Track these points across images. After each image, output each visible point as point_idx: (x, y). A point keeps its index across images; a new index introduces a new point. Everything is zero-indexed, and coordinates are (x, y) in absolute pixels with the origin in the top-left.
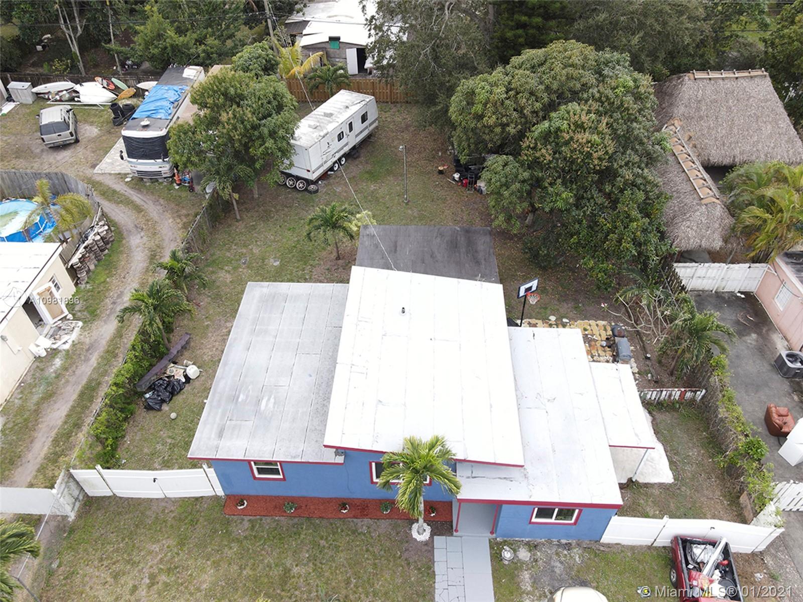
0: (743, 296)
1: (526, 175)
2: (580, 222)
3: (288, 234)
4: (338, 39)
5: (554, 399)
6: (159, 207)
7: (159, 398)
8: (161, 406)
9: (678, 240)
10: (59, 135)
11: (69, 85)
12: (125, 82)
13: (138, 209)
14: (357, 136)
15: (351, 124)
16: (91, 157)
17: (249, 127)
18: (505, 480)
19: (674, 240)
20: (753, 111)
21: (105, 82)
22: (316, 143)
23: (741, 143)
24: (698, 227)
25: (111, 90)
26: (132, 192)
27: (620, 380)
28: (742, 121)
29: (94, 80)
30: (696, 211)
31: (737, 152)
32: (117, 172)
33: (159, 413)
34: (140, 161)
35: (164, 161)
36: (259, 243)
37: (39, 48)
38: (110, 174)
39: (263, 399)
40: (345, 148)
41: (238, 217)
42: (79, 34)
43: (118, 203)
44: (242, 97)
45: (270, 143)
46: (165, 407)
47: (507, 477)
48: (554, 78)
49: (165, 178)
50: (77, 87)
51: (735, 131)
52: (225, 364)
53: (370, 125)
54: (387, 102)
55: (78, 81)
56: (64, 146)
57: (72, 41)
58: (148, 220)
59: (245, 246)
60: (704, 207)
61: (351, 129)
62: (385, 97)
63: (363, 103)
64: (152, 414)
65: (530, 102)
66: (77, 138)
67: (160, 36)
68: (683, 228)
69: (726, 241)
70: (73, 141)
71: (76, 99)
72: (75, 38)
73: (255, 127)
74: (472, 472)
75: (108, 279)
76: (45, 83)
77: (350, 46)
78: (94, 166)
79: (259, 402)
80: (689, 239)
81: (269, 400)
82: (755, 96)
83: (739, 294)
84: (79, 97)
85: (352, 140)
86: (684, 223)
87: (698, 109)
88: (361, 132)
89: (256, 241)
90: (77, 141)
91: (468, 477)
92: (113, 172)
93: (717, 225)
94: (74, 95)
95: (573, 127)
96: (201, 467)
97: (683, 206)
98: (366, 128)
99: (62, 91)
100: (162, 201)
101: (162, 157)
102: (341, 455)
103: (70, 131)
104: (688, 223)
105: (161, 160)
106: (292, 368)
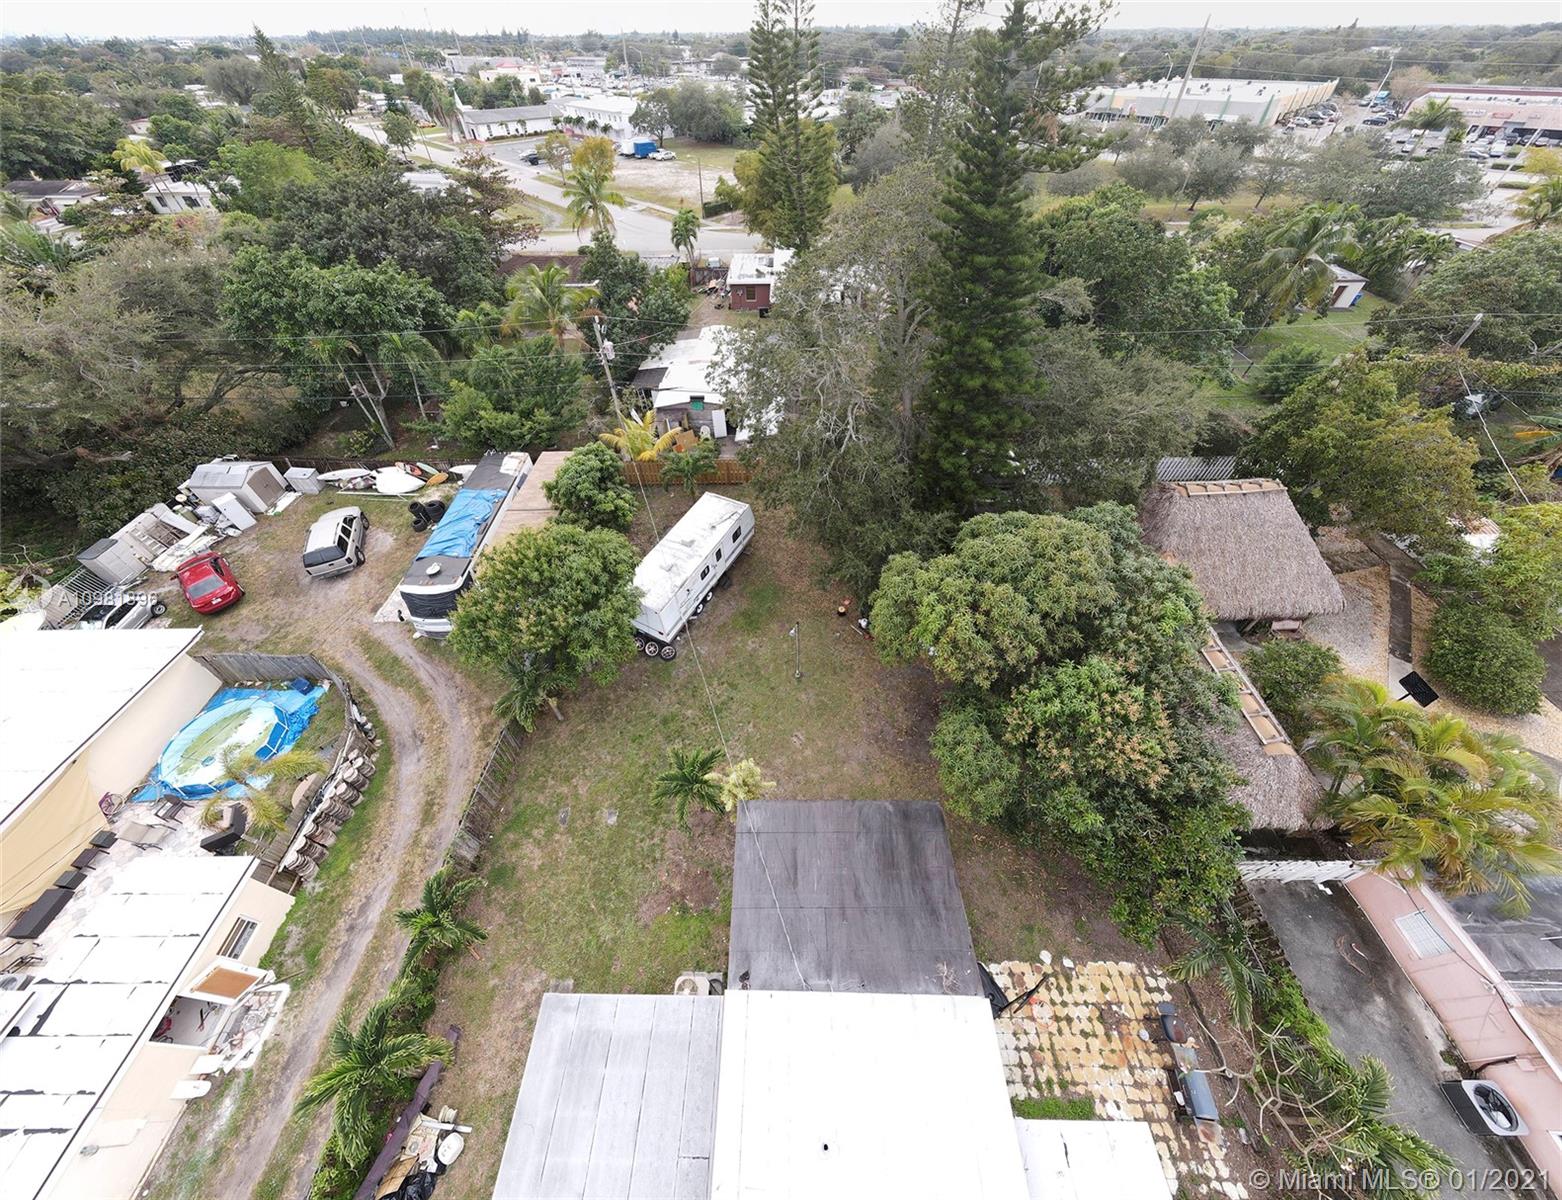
0: (1329, 891)
3: (631, 749)
4: (702, 398)
6: (453, 692)
10: (330, 565)
11: (364, 472)
13: (423, 697)
14: (727, 561)
15: (718, 551)
16: (374, 592)
21: (408, 467)
22: (670, 599)
25: (418, 477)
26: (419, 660)
30: (1259, 766)
34: (428, 621)
36: (587, 772)
37: (344, 404)
38: (395, 623)
40: (711, 583)
41: (560, 718)
42: (382, 397)
43: (397, 685)
50: (374, 475)
53: (745, 538)
56: (340, 575)
57: (370, 410)
58: (433, 721)
59: (567, 779)
60: (1270, 762)
61: (719, 556)
63: (735, 517)
66: (358, 560)
70: (352, 568)
71: (372, 488)
72: (377, 403)
75: (352, 865)
77: (716, 407)
78: (375, 609)
83: (1321, 887)
84: (376, 486)
85: (722, 567)
87: (1197, 540)
88: (733, 552)
89: (584, 768)
90: (363, 561)
93: (1294, 793)
94: (371, 482)
98: (739, 545)
99: (356, 478)
100: (458, 677)
103: (346, 557)
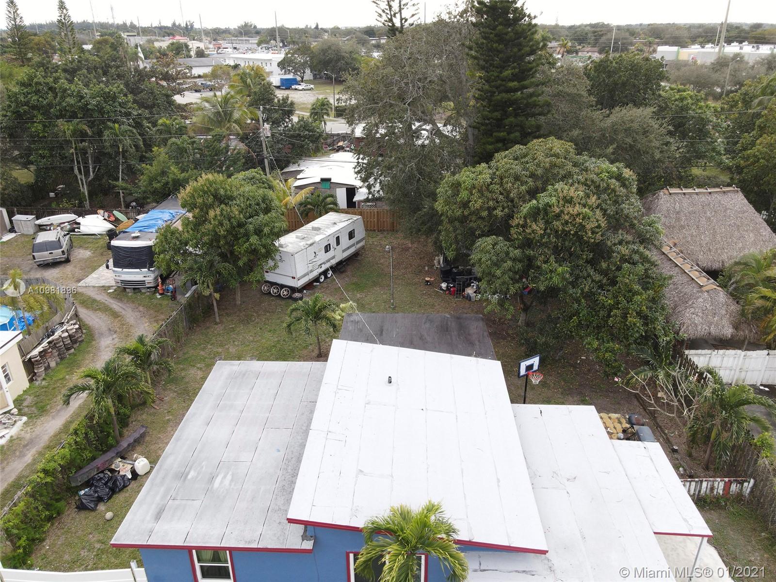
0: (767, 389)
1: (517, 252)
2: (578, 301)
3: (268, 335)
4: (329, 180)
5: (575, 478)
6: (137, 314)
7: (96, 495)
8: (96, 505)
9: (685, 327)
10: (50, 253)
11: (71, 217)
12: (126, 214)
13: (115, 315)
14: (344, 251)
15: (338, 238)
16: (78, 273)
17: (235, 224)
18: (524, 574)
19: (680, 327)
20: (733, 221)
21: (106, 214)
22: (302, 250)
23: (727, 249)
24: (703, 313)
25: (110, 222)
26: (112, 301)
27: (651, 459)
28: (723, 230)
29: (96, 213)
30: (698, 298)
31: (724, 257)
32: (101, 285)
33: (93, 514)
34: (125, 270)
35: (149, 270)
36: (236, 343)
37: (52, 195)
38: (94, 287)
39: (217, 476)
40: (331, 261)
41: (218, 320)
42: (90, 179)
43: (96, 310)
44: (231, 198)
45: (254, 239)
46: (101, 507)
47: (527, 570)
48: (538, 165)
49: (148, 288)
50: (80, 220)
51: (718, 238)
52: (178, 440)
53: (358, 242)
54: (374, 230)
55: (81, 214)
56: (55, 264)
57: (83, 184)
58: (123, 325)
59: (221, 346)
60: (706, 294)
61: (338, 243)
62: (373, 226)
63: (351, 221)
64: (83, 514)
65: (516, 186)
66: (68, 258)
67: (164, 173)
68: (688, 315)
69: (736, 327)
70: (63, 260)
71: (76, 230)
72: (86, 182)
73: (241, 225)
74: (480, 564)
75: (67, 377)
76: (49, 216)
77: (342, 186)
78: (79, 281)
79: (212, 479)
80: (696, 325)
81: (225, 477)
82: (731, 207)
83: (762, 388)
84: (79, 228)
85: (339, 254)
86: (688, 310)
87: (678, 219)
88: (348, 248)
89: (234, 342)
90: (67, 261)
91: (475, 571)
92: (97, 285)
93: (724, 312)
94: (75, 226)
95: (561, 202)
96: (130, 567)
97: (683, 296)
98: (353, 245)
99: (64, 223)
100: (141, 308)
101: (148, 266)
102: (310, 540)
103: (62, 250)
104: (692, 310)
105: (146, 270)
106: (258, 443)
